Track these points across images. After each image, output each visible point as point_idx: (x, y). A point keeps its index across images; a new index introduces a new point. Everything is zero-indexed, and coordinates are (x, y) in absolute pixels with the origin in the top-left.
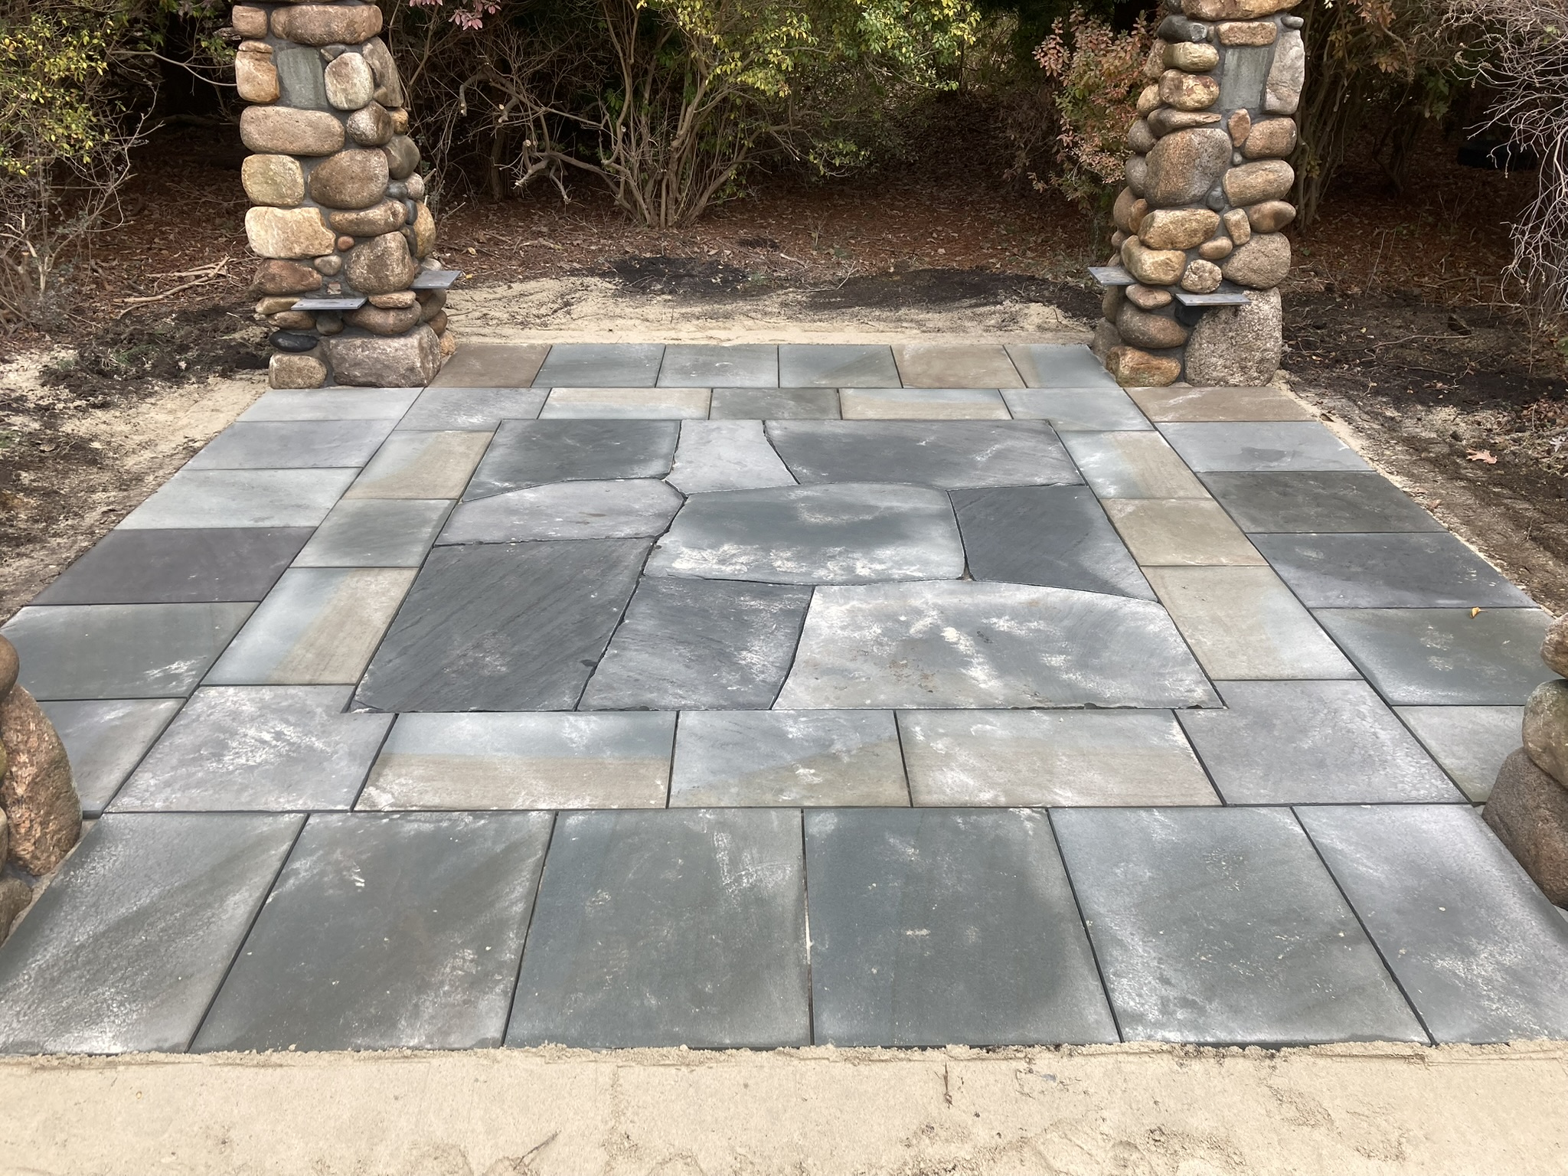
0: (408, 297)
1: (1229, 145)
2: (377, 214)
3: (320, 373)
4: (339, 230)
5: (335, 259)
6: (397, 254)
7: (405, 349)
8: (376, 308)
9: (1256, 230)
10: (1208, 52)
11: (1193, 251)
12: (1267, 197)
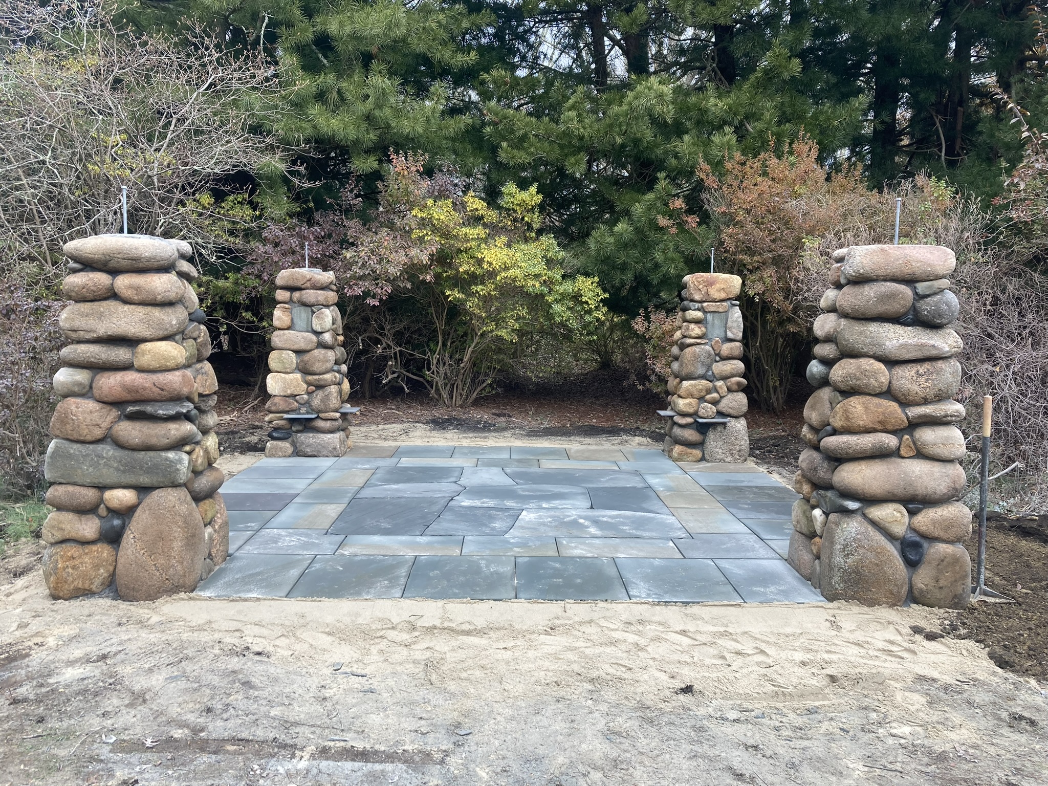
0: (338, 415)
1: (712, 352)
2: (328, 377)
3: (290, 450)
4: (309, 384)
5: (305, 396)
6: (335, 395)
7: (334, 439)
8: (322, 419)
9: (730, 390)
10: (699, 314)
11: (702, 399)
12: (733, 376)
